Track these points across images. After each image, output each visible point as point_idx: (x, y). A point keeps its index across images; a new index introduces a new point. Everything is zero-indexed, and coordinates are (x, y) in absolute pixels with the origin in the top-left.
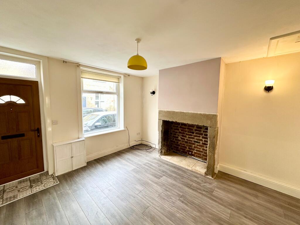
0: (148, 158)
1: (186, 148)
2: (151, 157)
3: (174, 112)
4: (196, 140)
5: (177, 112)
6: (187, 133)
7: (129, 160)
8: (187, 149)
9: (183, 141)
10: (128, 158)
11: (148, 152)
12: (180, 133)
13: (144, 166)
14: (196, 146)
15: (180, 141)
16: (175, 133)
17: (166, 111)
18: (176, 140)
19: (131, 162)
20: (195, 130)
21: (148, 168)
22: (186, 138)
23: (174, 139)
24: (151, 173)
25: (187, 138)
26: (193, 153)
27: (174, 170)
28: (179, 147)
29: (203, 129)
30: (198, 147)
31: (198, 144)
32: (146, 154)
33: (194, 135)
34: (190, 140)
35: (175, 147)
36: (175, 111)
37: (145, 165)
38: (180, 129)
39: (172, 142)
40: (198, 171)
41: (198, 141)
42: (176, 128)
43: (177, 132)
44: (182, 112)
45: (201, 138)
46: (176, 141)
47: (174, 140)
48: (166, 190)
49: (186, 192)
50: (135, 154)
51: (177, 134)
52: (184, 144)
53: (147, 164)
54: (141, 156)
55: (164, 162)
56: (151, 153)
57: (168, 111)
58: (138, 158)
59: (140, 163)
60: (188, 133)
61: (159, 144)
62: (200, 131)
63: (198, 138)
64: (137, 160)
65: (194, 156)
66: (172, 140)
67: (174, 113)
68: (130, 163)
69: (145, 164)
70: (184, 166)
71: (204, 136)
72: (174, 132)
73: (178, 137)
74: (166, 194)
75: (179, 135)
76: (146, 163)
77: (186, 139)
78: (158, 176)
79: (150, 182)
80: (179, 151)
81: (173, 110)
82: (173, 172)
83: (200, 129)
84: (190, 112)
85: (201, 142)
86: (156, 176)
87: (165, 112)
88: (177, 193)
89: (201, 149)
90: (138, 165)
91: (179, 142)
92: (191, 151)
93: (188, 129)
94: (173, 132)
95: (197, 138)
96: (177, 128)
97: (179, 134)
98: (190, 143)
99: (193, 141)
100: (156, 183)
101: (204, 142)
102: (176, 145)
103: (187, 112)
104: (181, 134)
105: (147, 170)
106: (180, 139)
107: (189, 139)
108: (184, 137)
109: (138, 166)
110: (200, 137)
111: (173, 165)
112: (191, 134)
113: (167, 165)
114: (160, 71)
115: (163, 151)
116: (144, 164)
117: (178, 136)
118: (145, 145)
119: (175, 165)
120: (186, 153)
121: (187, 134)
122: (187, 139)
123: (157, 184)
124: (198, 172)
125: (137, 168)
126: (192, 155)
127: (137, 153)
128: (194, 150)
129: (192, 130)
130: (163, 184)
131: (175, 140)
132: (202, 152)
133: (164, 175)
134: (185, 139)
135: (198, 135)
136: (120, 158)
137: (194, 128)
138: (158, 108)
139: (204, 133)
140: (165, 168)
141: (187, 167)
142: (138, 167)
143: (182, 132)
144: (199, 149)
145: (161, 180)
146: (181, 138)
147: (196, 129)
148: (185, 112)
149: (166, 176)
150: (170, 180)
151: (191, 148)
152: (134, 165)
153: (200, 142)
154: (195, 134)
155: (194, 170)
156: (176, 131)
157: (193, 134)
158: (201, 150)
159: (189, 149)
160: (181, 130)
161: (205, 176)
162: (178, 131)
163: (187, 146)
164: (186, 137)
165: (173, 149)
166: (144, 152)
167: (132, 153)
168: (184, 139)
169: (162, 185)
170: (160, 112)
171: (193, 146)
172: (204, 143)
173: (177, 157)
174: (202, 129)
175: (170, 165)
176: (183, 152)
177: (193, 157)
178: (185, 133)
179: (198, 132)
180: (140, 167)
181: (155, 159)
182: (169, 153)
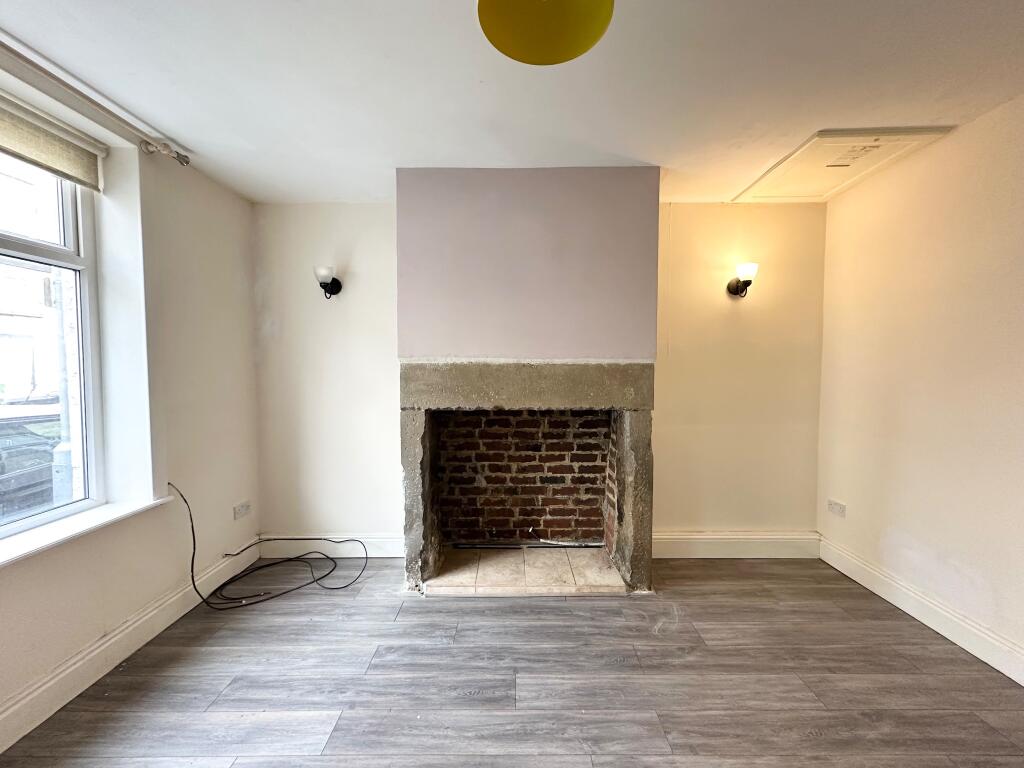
0: (363, 623)
1: (511, 514)
2: (374, 610)
3: (487, 366)
4: (550, 474)
5: (501, 368)
6: (512, 452)
7: (254, 684)
8: (517, 517)
9: (497, 491)
10: (235, 680)
11: (340, 592)
12: (480, 458)
13: (379, 676)
14: (550, 495)
15: (485, 491)
16: (457, 464)
17: (446, 365)
18: (464, 492)
19: (282, 695)
20: (546, 436)
21: (409, 675)
22: (508, 476)
23: (457, 491)
24: (454, 694)
25: (514, 475)
26: (542, 527)
27: (527, 623)
28: (481, 519)
29: (574, 426)
30: (559, 497)
31: (556, 486)
32: (336, 606)
33: (540, 456)
34: (526, 480)
35: (460, 524)
36: (489, 360)
37: (384, 666)
38: (481, 442)
39: (445, 508)
40: (601, 586)
41: (559, 475)
42: (462, 441)
43: (468, 459)
44: (524, 365)
45: (567, 462)
46: (465, 499)
47: (457, 495)
48: (596, 741)
49: (652, 695)
50: (270, 634)
51: (468, 465)
52: (502, 502)
53: (390, 657)
54: (314, 628)
55: (454, 605)
56: (358, 591)
57: (454, 366)
58: (309, 648)
59: (346, 672)
60: (518, 454)
61: (408, 528)
62: (563, 436)
63: (558, 463)
64: (311, 661)
65: (546, 538)
66: (444, 495)
67: (484, 371)
68: (272, 705)
69: (376, 661)
70: (543, 591)
71: (579, 452)
72: (455, 458)
73: (472, 480)
74: (609, 759)
75: (479, 469)
76: (377, 654)
77: (508, 480)
78: (498, 694)
79: (493, 749)
80: (481, 534)
81: (482, 360)
82: (528, 633)
83: (560, 430)
84: (557, 361)
85: (569, 476)
86: (489, 694)
87: (436, 369)
88: (634, 722)
89: (570, 502)
90: (340, 686)
91: (481, 499)
92: (534, 520)
93: (516, 435)
94: (449, 460)
95: (553, 464)
96: (469, 440)
97: (479, 464)
98: (525, 491)
99: (538, 479)
100: (523, 735)
101: (579, 473)
102: (466, 514)
103: (547, 361)
104: (487, 463)
105: (419, 692)
106: (484, 484)
107: (521, 476)
108: (499, 474)
109: (349, 696)
110: (562, 458)
111: (502, 604)
112: (530, 453)
113: (481, 613)
114: (401, 172)
115: (431, 560)
116: (376, 667)
117: (472, 475)
118: (290, 560)
119: (509, 603)
120: (512, 534)
121: (511, 459)
122: (512, 480)
123: (532, 733)
124: (602, 590)
125: (349, 713)
126: (538, 535)
127: (279, 620)
128: (541, 512)
129: (532, 436)
130: (557, 718)
131: (462, 494)
132: (572, 512)
133: (516, 670)
134: (505, 478)
135: (557, 453)
136: (173, 707)
137: (540, 430)
138: (399, 356)
139: (578, 441)
140: (485, 634)
141: (556, 590)
142: (352, 705)
143: (491, 452)
144: (561, 506)
145: (525, 704)
146: (489, 480)
147: (547, 430)
148: (535, 361)
149: (524, 669)
150: (562, 681)
151: (529, 508)
152: (315, 705)
153: (564, 477)
154: (544, 453)
155: (586, 591)
156: (465, 453)
157: (537, 454)
158: (571, 506)
159: (521, 517)
160: (484, 444)
161: (629, 597)
162: (473, 453)
163: (515, 504)
164: (508, 469)
165: (454, 537)
166: (316, 601)
167: (239, 634)
168: (503, 481)
169: (555, 727)
170: (409, 375)
171: (540, 497)
172: (578, 478)
173: (491, 563)
174: (569, 426)
175: (490, 609)
176: (500, 534)
177: (542, 540)
178: (506, 454)
179: (555, 441)
180: (365, 698)
181: (402, 610)
182: (446, 559)
